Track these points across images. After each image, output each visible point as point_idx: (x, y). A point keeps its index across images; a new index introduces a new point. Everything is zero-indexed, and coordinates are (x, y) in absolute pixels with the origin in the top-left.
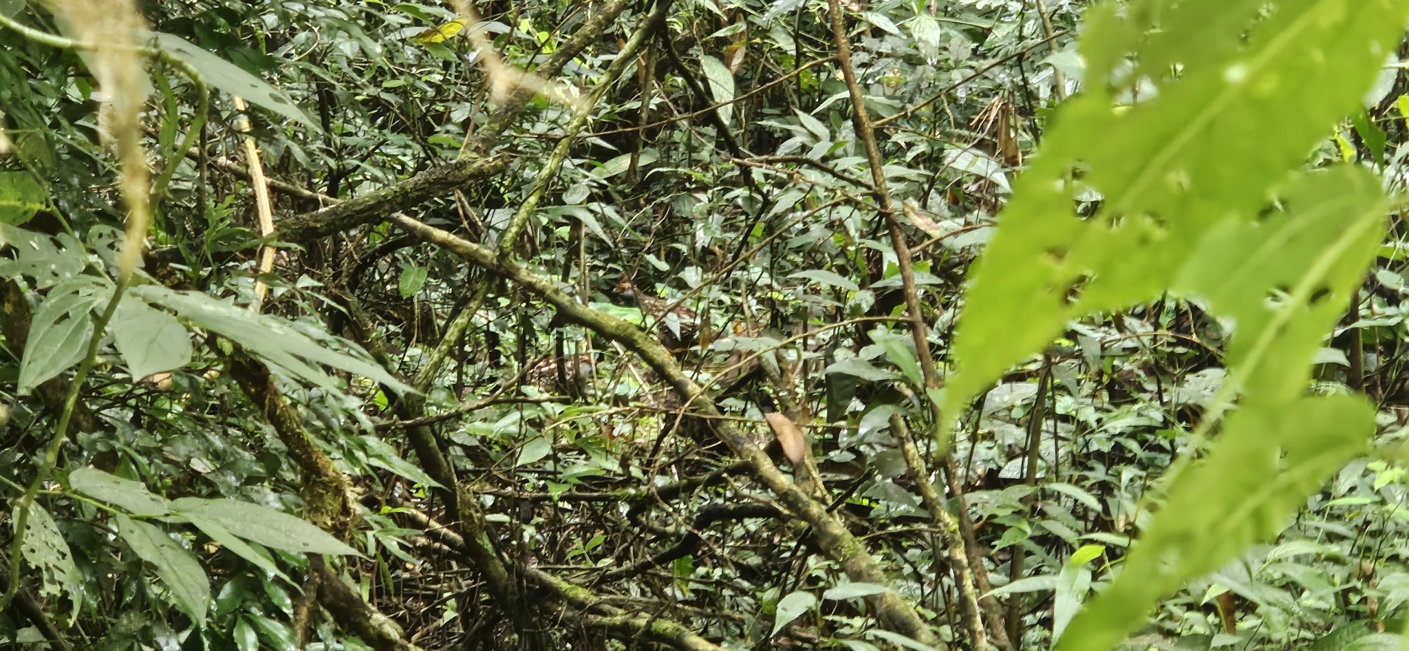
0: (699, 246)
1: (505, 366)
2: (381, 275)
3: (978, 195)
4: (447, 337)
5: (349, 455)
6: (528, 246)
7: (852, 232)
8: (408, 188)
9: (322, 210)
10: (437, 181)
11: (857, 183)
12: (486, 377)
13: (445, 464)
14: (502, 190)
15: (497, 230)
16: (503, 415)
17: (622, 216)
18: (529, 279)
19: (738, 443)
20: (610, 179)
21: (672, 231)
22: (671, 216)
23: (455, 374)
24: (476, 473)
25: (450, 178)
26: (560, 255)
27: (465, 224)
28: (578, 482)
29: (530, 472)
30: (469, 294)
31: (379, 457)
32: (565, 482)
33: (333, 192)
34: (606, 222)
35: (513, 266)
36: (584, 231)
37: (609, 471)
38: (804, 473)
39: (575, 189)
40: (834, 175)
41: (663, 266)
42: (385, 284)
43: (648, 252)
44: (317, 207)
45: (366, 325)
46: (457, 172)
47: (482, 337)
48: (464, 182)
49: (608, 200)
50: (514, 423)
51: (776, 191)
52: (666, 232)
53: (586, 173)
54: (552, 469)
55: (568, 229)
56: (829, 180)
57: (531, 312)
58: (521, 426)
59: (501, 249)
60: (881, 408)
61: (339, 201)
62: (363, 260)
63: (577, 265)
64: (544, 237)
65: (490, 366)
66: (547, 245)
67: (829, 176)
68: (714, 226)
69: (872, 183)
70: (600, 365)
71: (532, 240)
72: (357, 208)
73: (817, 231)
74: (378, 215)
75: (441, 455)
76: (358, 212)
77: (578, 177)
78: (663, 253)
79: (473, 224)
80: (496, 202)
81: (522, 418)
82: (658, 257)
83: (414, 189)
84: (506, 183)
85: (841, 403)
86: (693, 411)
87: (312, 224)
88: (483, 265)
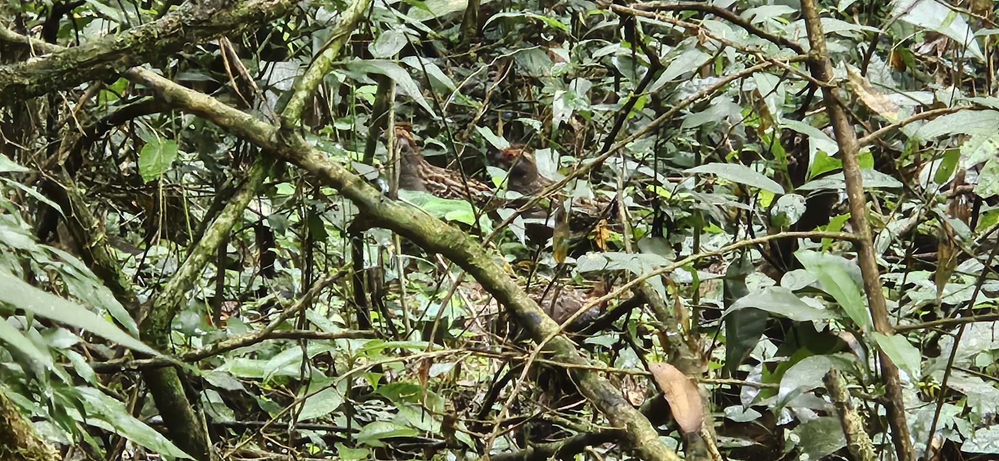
0: (556, 122)
1: (280, 272)
2: (114, 150)
3: (932, 59)
4: (203, 242)
5: (58, 413)
6: (318, 111)
7: (772, 109)
8: (155, 33)
9: (32, 60)
10: (197, 23)
11: (782, 43)
12: (255, 288)
13: (195, 420)
14: (286, 36)
15: (277, 91)
16: (277, 351)
17: (446, 73)
18: (320, 165)
19: (610, 404)
20: (431, 23)
21: (514, 97)
22: (512, 76)
23: (214, 286)
24: (239, 429)
25: (215, 21)
26: (360, 125)
27: (233, 83)
28: (381, 445)
29: (314, 429)
30: (235, 183)
31: (101, 416)
32: (362, 446)
33: (50, 34)
34: (425, 82)
35: (298, 145)
36: (395, 91)
37: (423, 432)
38: (699, 446)
39: (387, 37)
40: (751, 30)
41: (501, 143)
42: (119, 161)
43: (481, 123)
44: (25, 57)
45: (90, 224)
46: (224, 13)
47: (251, 233)
48: (234, 26)
49: (428, 50)
50: (293, 362)
51: (666, 49)
52: (505, 95)
53: (402, 16)
54: (345, 426)
55: (374, 89)
56: (740, 36)
57: (321, 206)
58: (303, 369)
59: (283, 121)
60: (810, 359)
61: (57, 48)
62: (89, 131)
63: (385, 142)
64: (339, 100)
65: (261, 273)
66: (342, 110)
67: (744, 32)
68: (579, 95)
69: (806, 46)
70: (413, 276)
71: (323, 103)
72: (81, 59)
73: (722, 106)
74: (112, 70)
75: (190, 409)
76: (81, 65)
77: (392, 21)
78: (500, 125)
79: (243, 83)
80: (276, 54)
81: (305, 356)
82: (495, 130)
83: (164, 34)
84: (291, 25)
85: (745, 342)
86: (547, 356)
87: (17, 80)
88: (256, 143)
